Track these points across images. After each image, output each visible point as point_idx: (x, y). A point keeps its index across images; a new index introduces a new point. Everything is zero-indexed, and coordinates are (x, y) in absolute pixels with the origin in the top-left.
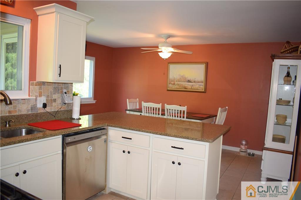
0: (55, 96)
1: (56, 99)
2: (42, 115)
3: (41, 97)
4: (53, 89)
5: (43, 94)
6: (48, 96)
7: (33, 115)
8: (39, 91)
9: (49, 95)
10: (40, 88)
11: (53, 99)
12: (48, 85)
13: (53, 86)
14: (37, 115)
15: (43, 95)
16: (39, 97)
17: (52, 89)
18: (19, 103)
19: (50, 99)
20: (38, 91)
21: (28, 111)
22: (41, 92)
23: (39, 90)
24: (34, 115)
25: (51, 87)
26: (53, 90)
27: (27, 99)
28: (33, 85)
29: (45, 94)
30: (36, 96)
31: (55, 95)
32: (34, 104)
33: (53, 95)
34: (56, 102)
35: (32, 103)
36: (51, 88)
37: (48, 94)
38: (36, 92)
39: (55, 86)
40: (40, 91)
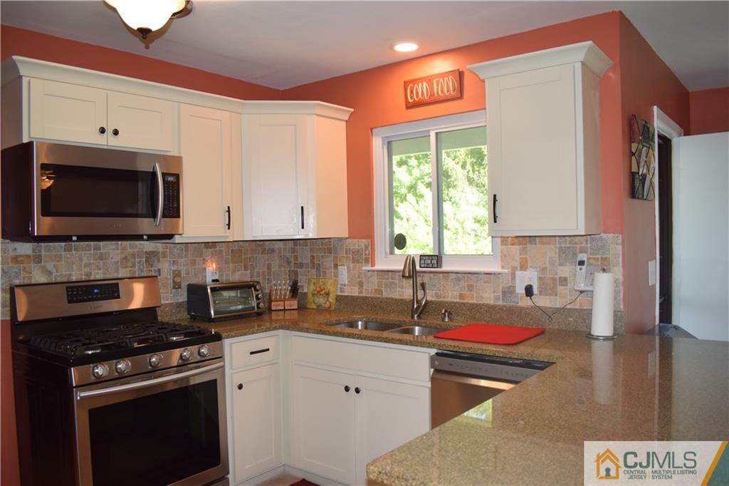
0: (565, 271)
1: (566, 279)
2: (523, 312)
3: (525, 270)
4: (557, 251)
5: (529, 265)
6: (543, 270)
7: (501, 308)
8: (520, 256)
9: (546, 268)
10: (524, 251)
11: (558, 276)
12: (544, 244)
13: (558, 246)
14: (510, 310)
15: (531, 267)
16: (521, 270)
17: (556, 253)
18: (478, 280)
19: (548, 276)
20: (518, 256)
21: (497, 299)
22: (526, 259)
23: (520, 254)
24: (505, 309)
25: (553, 246)
26: (557, 256)
27: (495, 274)
28: (506, 245)
29: (535, 265)
30: (514, 270)
31: (562, 268)
32: (510, 284)
33: (559, 267)
34: (567, 285)
35: (505, 283)
36: (551, 251)
37: (545, 264)
38: (513, 260)
39: (563, 245)
40: (524, 257)
